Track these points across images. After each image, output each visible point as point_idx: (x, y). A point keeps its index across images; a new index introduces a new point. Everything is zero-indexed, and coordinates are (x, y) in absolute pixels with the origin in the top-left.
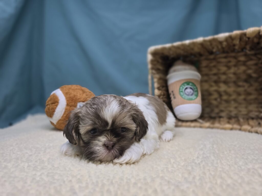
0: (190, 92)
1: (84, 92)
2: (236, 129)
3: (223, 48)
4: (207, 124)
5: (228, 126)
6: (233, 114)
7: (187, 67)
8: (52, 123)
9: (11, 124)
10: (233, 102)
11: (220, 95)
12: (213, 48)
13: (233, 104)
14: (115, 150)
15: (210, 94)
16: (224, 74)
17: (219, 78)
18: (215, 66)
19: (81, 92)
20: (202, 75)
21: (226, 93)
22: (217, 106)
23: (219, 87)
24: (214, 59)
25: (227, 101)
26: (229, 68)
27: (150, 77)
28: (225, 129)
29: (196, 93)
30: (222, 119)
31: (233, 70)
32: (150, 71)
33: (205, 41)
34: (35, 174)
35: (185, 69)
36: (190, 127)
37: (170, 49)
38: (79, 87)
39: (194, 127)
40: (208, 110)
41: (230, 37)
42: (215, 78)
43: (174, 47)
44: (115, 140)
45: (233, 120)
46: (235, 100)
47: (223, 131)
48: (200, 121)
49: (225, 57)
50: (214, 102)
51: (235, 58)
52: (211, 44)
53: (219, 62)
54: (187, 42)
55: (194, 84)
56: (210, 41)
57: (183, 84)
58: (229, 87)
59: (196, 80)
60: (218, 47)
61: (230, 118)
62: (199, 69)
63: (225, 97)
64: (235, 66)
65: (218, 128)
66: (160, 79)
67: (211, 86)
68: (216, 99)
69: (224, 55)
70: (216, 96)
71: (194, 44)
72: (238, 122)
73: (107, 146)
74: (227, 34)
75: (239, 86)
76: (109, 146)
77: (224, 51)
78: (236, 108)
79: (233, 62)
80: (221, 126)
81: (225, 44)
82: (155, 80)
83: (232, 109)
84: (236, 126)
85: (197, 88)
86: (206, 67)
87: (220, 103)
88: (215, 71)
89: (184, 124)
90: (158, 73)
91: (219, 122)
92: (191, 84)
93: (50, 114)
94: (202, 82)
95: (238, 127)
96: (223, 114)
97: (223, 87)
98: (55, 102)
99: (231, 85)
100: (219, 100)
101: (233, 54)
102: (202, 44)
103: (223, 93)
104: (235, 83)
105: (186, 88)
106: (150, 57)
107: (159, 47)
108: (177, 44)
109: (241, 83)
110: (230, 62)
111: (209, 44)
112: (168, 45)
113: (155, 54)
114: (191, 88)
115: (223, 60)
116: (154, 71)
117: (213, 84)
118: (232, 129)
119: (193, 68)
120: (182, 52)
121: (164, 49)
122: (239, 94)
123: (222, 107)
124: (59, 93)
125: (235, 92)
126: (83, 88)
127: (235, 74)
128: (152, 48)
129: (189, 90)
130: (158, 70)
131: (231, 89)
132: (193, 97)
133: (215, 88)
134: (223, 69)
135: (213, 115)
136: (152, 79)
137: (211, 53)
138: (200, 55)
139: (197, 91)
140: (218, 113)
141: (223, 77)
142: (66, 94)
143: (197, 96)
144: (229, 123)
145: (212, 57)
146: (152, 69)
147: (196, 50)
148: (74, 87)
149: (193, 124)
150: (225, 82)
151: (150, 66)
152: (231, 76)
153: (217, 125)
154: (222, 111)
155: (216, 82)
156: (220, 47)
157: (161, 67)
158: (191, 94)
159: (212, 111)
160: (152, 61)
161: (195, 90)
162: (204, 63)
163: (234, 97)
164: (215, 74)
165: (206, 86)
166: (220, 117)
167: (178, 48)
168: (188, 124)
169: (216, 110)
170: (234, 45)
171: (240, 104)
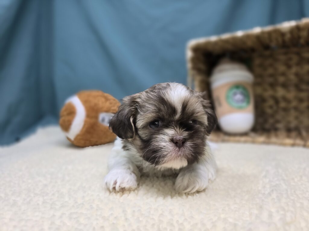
0: (240, 98)
1: (107, 99)
2: (298, 145)
3: (284, 42)
4: (262, 139)
5: (289, 141)
6: (293, 124)
8: (68, 139)
9: (17, 139)
10: (293, 111)
11: (277, 102)
12: (271, 41)
13: (293, 113)
15: (264, 101)
16: (283, 74)
17: (276, 80)
19: (103, 100)
20: (256, 77)
21: (285, 99)
22: (272, 116)
23: (276, 91)
24: (271, 56)
25: (286, 110)
26: (289, 67)
27: (189, 79)
28: (285, 145)
29: (247, 100)
30: (279, 132)
31: (294, 70)
32: (190, 72)
33: (263, 33)
34: (54, 216)
35: (234, 69)
36: (239, 142)
37: (216, 43)
38: (100, 93)
39: (245, 142)
40: (261, 120)
41: (297, 27)
42: (271, 80)
43: (221, 41)
45: (294, 134)
46: (296, 109)
47: (282, 148)
48: (252, 134)
49: (285, 54)
50: (269, 111)
51: (298, 54)
52: (270, 37)
53: (276, 60)
54: (240, 34)
55: (245, 89)
56: (270, 33)
57: (231, 88)
58: (289, 91)
59: (248, 83)
61: (289, 131)
63: (283, 104)
64: (298, 64)
65: (275, 144)
67: (265, 90)
68: (271, 107)
69: (284, 50)
70: (271, 102)
71: (248, 37)
72: (300, 135)
74: (293, 24)
75: (302, 90)
77: (284, 45)
78: (297, 118)
79: (295, 59)
80: (279, 141)
81: (288, 36)
82: (196, 83)
83: (291, 119)
84: (299, 141)
85: (248, 93)
86: (260, 65)
87: (276, 112)
89: (232, 138)
90: (199, 74)
91: (277, 136)
92: (241, 88)
93: (66, 127)
94: (256, 84)
95: (301, 142)
96: (280, 126)
97: (281, 92)
98: (72, 112)
99: (292, 89)
100: (275, 108)
101: (295, 50)
102: (258, 38)
103: (280, 100)
104: (296, 86)
106: (189, 54)
107: (201, 40)
108: (226, 36)
109: (304, 87)
110: (290, 59)
111: (267, 36)
112: (214, 38)
113: (197, 50)
114: (241, 94)
115: (282, 58)
116: (195, 72)
117: (268, 87)
118: (293, 145)
119: (243, 67)
121: (208, 43)
122: (301, 100)
123: (279, 117)
124: (76, 101)
125: (296, 98)
126: (106, 94)
127: (297, 75)
128: (193, 42)
130: (199, 70)
131: (291, 94)
132: (244, 104)
133: (270, 93)
134: (282, 68)
135: (267, 126)
136: (192, 82)
137: (267, 47)
138: (253, 50)
139: (249, 97)
140: (273, 124)
141: (281, 79)
142: (85, 102)
143: (248, 103)
144: (289, 137)
145: (267, 53)
146: (193, 68)
147: (250, 43)
148: (95, 93)
149: (243, 139)
150: (285, 86)
151: (189, 65)
152: (292, 77)
153: (274, 139)
154: (278, 122)
155: (273, 86)
156: (280, 39)
157: (202, 66)
158: (240, 100)
159: (266, 121)
160: (193, 60)
161: (246, 95)
162: (257, 61)
163: (294, 104)
164: (271, 76)
165: (259, 90)
166: (276, 130)
167: (226, 41)
168: (237, 138)
169: (271, 121)
170: (299, 38)
171: (302, 112)
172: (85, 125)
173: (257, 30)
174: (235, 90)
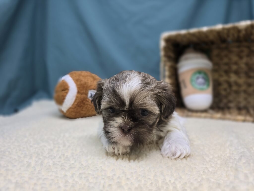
1: (94, 79)
2: (248, 121)
3: (239, 37)
4: (219, 115)
5: (240, 118)
6: (243, 104)
7: (199, 55)
8: (62, 111)
9: (16, 111)
11: (230, 86)
12: (229, 37)
13: (243, 95)
15: (219, 84)
16: (236, 63)
17: (230, 68)
18: (226, 56)
19: (92, 79)
21: (237, 84)
22: (226, 97)
23: (229, 77)
24: (226, 48)
25: (237, 92)
26: (241, 58)
27: (162, 65)
28: (237, 121)
29: (207, 83)
30: (231, 110)
31: (245, 60)
32: (163, 59)
33: (223, 29)
35: (197, 58)
36: (200, 117)
37: (184, 36)
38: (88, 73)
39: (205, 117)
41: (252, 26)
42: (226, 68)
43: (189, 34)
45: (244, 112)
46: (245, 92)
47: (235, 123)
48: (211, 111)
49: (238, 47)
50: (223, 93)
51: (249, 47)
52: (228, 33)
53: (231, 52)
54: (205, 29)
56: (229, 30)
57: (195, 73)
58: (240, 77)
59: (208, 70)
61: (240, 109)
62: (210, 58)
63: (235, 88)
64: (248, 56)
65: (229, 119)
66: (171, 67)
67: (221, 76)
68: (225, 90)
69: (237, 44)
70: (225, 86)
71: (211, 32)
72: (248, 112)
75: (250, 77)
77: (238, 40)
78: (245, 99)
79: (246, 51)
80: (233, 118)
81: (243, 32)
82: (167, 68)
83: (241, 100)
84: (248, 118)
85: (208, 78)
86: (218, 55)
87: (229, 94)
88: (226, 60)
89: (194, 114)
90: (169, 61)
91: (230, 113)
92: (202, 73)
93: (60, 101)
94: (214, 71)
96: (232, 105)
97: (233, 78)
98: (65, 89)
99: (243, 75)
100: (228, 90)
102: (219, 33)
103: (233, 84)
104: (246, 73)
105: (198, 78)
106: (162, 44)
107: (173, 33)
108: (193, 30)
110: (242, 51)
112: (183, 32)
113: (168, 40)
115: (235, 50)
116: (166, 59)
117: (223, 74)
118: (244, 121)
120: (195, 39)
121: (179, 36)
122: (249, 85)
123: (231, 98)
124: (68, 79)
125: (245, 83)
126: (93, 75)
127: (247, 64)
128: (166, 34)
129: (200, 80)
130: (169, 58)
131: (241, 81)
132: (205, 87)
133: (225, 78)
134: (235, 58)
135: (222, 105)
136: (164, 67)
137: (224, 41)
138: (212, 43)
139: (209, 81)
140: (226, 104)
141: (234, 67)
142: (77, 81)
143: (208, 85)
144: (240, 114)
145: (224, 45)
146: (165, 56)
147: (211, 37)
148: (84, 73)
149: (204, 115)
150: (237, 73)
151: (162, 53)
152: (243, 66)
153: (228, 116)
154: (230, 102)
155: (227, 72)
156: (236, 35)
157: (172, 55)
158: (202, 83)
159: (220, 101)
160: (165, 49)
162: (215, 52)
163: (244, 87)
164: (226, 64)
165: (216, 76)
166: (229, 108)
167: (193, 35)
168: (199, 114)
169: (225, 101)
171: (249, 95)
172: (76, 100)
173: (219, 27)
174: (198, 75)
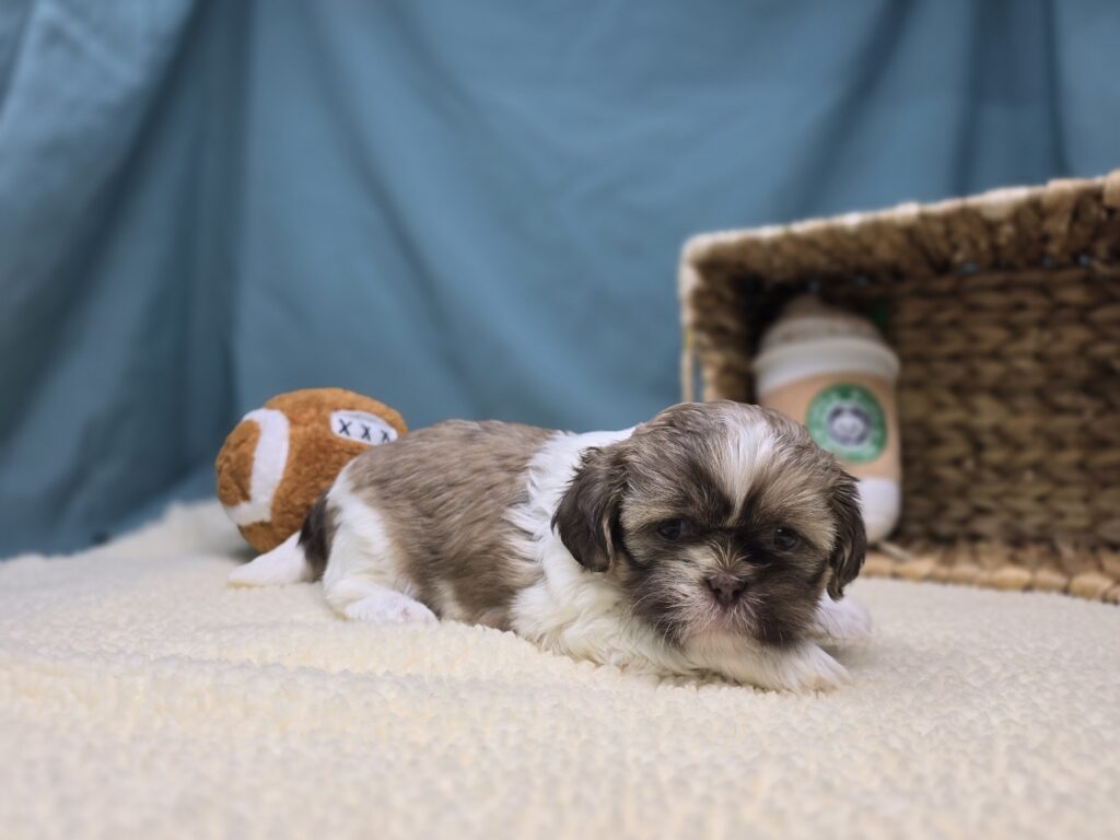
0: (854, 428)
2: (1047, 588)
3: (995, 248)
4: (925, 565)
5: (1013, 573)
6: (1029, 525)
7: (841, 323)
10: (1029, 476)
11: (978, 447)
12: (955, 248)
13: (1031, 485)
14: (744, 606)
15: (934, 441)
16: (995, 355)
17: (973, 373)
18: (954, 324)
20: (905, 360)
21: (1002, 436)
22: (962, 493)
23: (973, 411)
24: (955, 293)
26: (1017, 332)
27: (686, 362)
28: (999, 586)
29: (875, 433)
30: (982, 546)
31: (1031, 342)
32: (690, 338)
33: (924, 218)
35: (833, 333)
37: (775, 246)
39: (869, 574)
40: (923, 505)
41: (1035, 205)
42: (957, 372)
43: (793, 239)
44: (747, 570)
45: (1032, 552)
46: (1037, 467)
47: (990, 594)
48: (893, 549)
49: (1002, 288)
50: (950, 474)
51: (1044, 289)
52: (948, 233)
53: (974, 308)
54: (852, 220)
55: (867, 396)
56: (947, 220)
57: (825, 395)
58: (1016, 412)
59: (878, 381)
60: (974, 244)
61: (1017, 543)
62: (888, 333)
63: (995, 455)
64: (1043, 324)
65: (969, 581)
66: (727, 370)
67: (939, 406)
68: (957, 462)
69: (998, 278)
70: (957, 447)
71: (878, 228)
72: (1053, 557)
73: (714, 587)
74: (1020, 193)
75: (1059, 410)
76: (723, 589)
77: (996, 261)
78: (1042, 499)
79: (1036, 303)
80: (984, 575)
81: (1008, 230)
82: (709, 374)
83: (1024, 504)
84: (1046, 575)
85: (881, 413)
86: (920, 325)
87: (975, 479)
88: (955, 343)
90: (719, 346)
91: (975, 557)
92: (856, 395)
94: (903, 386)
95: (1057, 579)
96: (985, 525)
97: (988, 413)
99: (1023, 402)
100: (969, 464)
101: (1035, 276)
102: (910, 232)
103: (987, 439)
104: (1040, 394)
105: (837, 413)
106: (688, 279)
107: (731, 237)
108: (805, 227)
109: (1065, 399)
110: (1020, 307)
111: (939, 229)
112: (768, 232)
113: (710, 266)
114: (856, 413)
115: (992, 299)
116: (705, 339)
117: (947, 398)
118: (1028, 588)
119: (866, 327)
120: (822, 262)
121: (752, 245)
122: (1057, 444)
123: (982, 496)
125: (1037, 431)
127: (1039, 357)
128: (701, 243)
129: (848, 422)
130: (718, 334)
131: (1022, 424)
132: (867, 449)
133: (954, 415)
134: (993, 336)
135: (945, 528)
136: (697, 368)
137: (943, 267)
138: (897, 274)
139: (882, 426)
140: (964, 521)
141: (991, 371)
143: (881, 443)
144: (1014, 560)
145: (945, 284)
146: (699, 326)
147: (884, 252)
150: (999, 392)
151: (687, 316)
152: (1026, 364)
153: (964, 568)
154: (981, 511)
155: (960, 390)
156: (983, 244)
157: (730, 323)
158: (856, 434)
159: (941, 509)
160: (699, 297)
161: (872, 419)
162: (911, 311)
163: (1032, 455)
164: (955, 358)
165: (917, 406)
166: (975, 538)
167: (809, 242)
169: (958, 509)
170: (1045, 239)
171: (1059, 482)
173: (907, 211)
174: (836, 402)
